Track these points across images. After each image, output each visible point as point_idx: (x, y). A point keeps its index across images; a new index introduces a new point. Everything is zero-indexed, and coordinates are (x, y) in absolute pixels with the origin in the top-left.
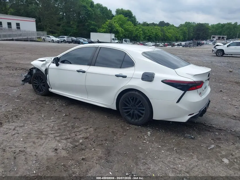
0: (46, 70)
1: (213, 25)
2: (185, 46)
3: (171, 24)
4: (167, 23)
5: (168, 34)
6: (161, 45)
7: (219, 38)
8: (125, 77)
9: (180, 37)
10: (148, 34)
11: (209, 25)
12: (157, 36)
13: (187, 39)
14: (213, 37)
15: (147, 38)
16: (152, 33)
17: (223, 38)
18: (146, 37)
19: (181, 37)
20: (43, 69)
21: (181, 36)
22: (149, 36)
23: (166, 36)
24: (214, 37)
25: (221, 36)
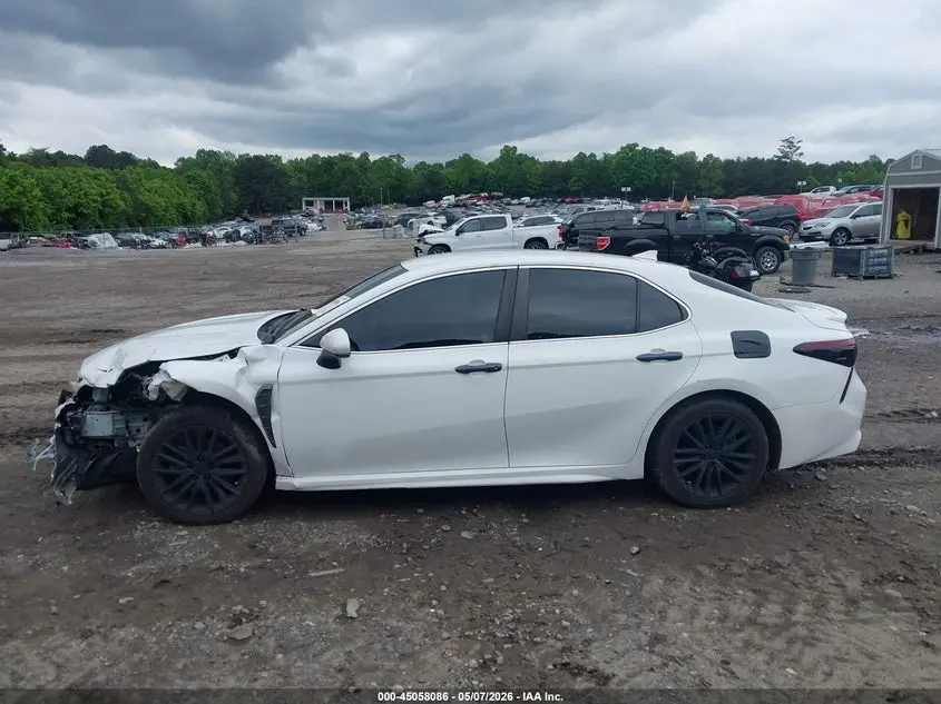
0: (265, 397)
1: (296, 159)
2: (256, 238)
3: (141, 156)
4: (123, 153)
5: (145, 198)
6: (158, 242)
7: (328, 205)
8: (676, 357)
9: (194, 205)
10: (70, 201)
11: (284, 162)
12: (111, 207)
13: (220, 212)
14: (307, 201)
15: (66, 215)
16: (86, 194)
17: (339, 205)
18: (59, 210)
19: (201, 208)
20: (246, 397)
21: (199, 204)
22: (74, 209)
23: (142, 203)
24: (310, 204)
25: (334, 199)
